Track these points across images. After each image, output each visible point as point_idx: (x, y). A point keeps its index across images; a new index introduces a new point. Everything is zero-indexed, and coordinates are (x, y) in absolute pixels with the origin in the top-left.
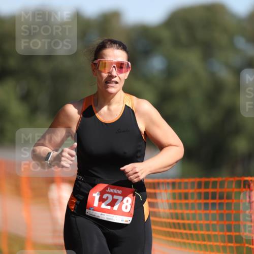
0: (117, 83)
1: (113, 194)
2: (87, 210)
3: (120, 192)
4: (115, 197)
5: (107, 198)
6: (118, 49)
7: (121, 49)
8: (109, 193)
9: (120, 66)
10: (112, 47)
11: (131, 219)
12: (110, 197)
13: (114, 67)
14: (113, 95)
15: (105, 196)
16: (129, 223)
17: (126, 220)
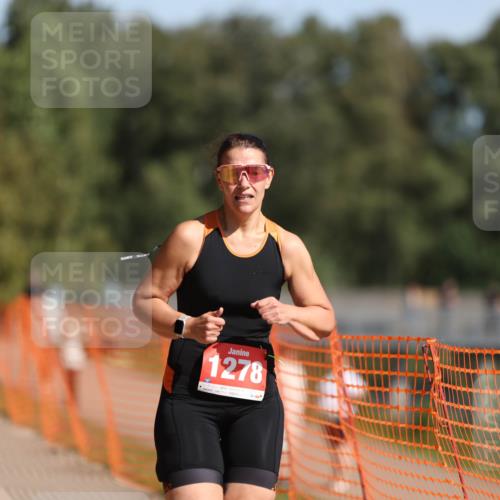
0: (252, 196)
1: (237, 358)
2: (200, 383)
3: (247, 354)
4: (241, 362)
5: (230, 362)
6: (247, 147)
7: (253, 147)
8: (232, 356)
9: (252, 171)
10: (239, 145)
11: (262, 393)
12: (233, 361)
13: (244, 174)
14: (248, 215)
15: (226, 361)
16: (260, 399)
17: (257, 395)
